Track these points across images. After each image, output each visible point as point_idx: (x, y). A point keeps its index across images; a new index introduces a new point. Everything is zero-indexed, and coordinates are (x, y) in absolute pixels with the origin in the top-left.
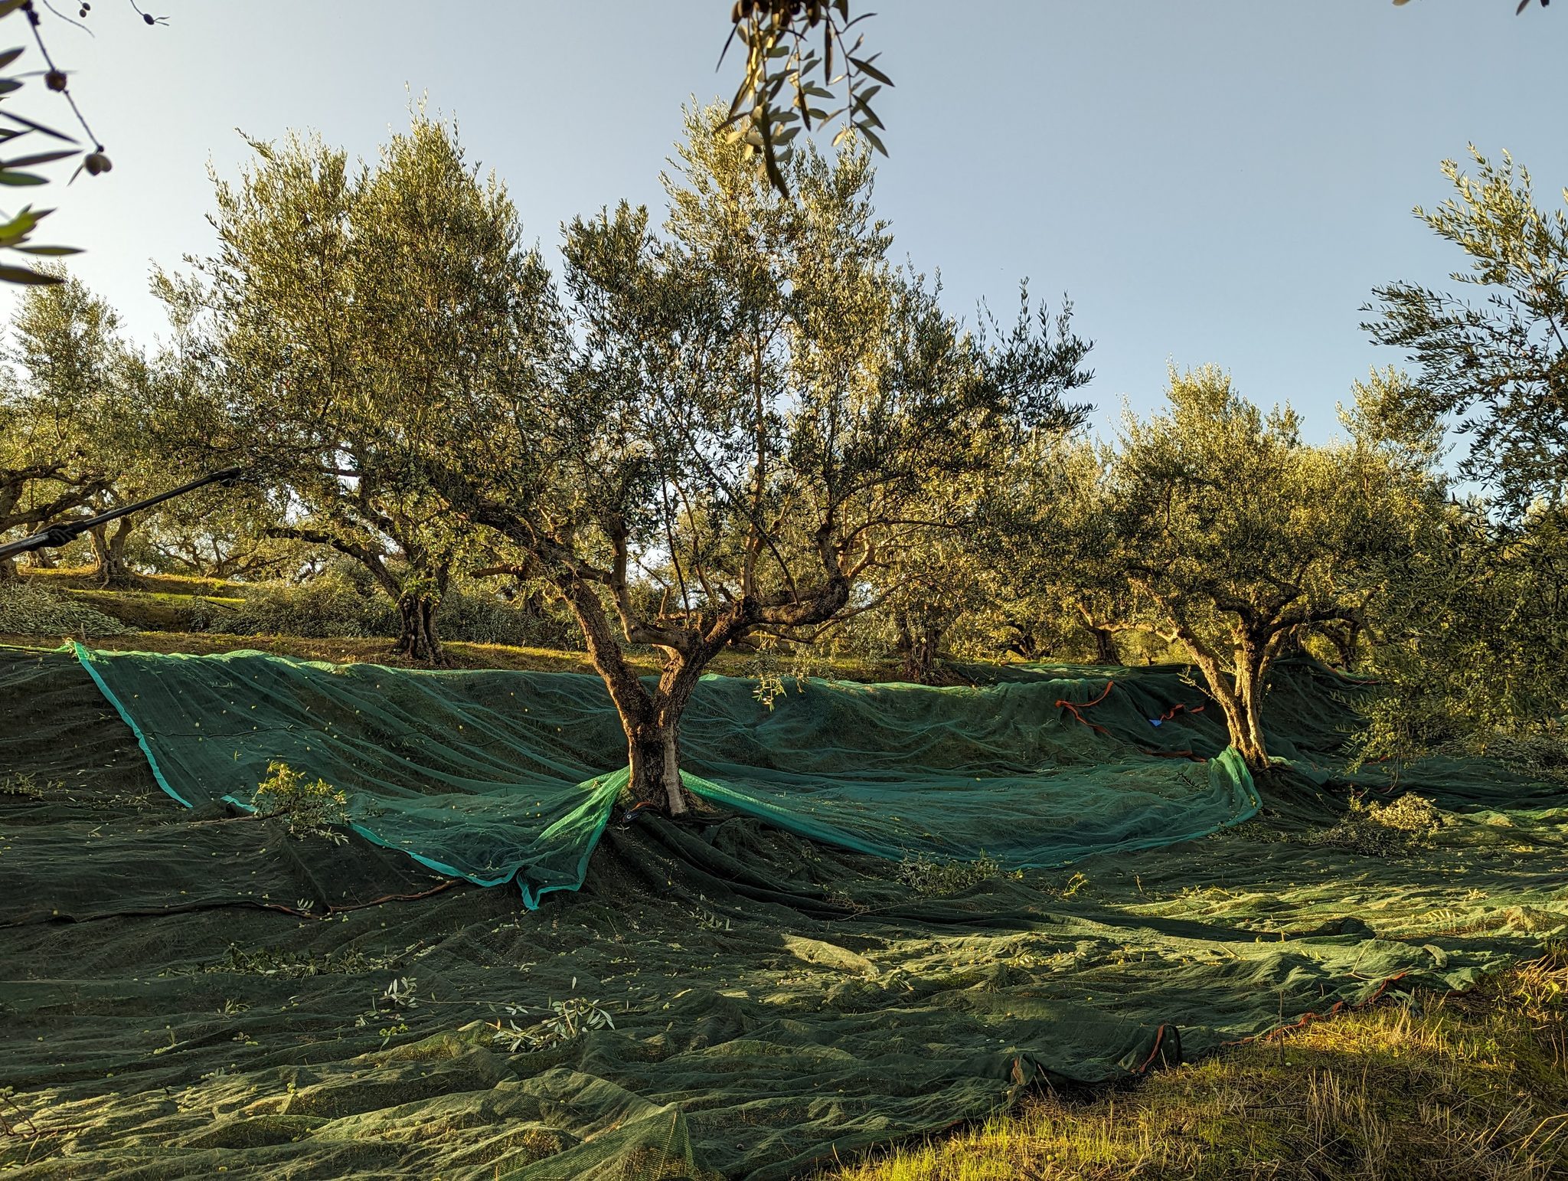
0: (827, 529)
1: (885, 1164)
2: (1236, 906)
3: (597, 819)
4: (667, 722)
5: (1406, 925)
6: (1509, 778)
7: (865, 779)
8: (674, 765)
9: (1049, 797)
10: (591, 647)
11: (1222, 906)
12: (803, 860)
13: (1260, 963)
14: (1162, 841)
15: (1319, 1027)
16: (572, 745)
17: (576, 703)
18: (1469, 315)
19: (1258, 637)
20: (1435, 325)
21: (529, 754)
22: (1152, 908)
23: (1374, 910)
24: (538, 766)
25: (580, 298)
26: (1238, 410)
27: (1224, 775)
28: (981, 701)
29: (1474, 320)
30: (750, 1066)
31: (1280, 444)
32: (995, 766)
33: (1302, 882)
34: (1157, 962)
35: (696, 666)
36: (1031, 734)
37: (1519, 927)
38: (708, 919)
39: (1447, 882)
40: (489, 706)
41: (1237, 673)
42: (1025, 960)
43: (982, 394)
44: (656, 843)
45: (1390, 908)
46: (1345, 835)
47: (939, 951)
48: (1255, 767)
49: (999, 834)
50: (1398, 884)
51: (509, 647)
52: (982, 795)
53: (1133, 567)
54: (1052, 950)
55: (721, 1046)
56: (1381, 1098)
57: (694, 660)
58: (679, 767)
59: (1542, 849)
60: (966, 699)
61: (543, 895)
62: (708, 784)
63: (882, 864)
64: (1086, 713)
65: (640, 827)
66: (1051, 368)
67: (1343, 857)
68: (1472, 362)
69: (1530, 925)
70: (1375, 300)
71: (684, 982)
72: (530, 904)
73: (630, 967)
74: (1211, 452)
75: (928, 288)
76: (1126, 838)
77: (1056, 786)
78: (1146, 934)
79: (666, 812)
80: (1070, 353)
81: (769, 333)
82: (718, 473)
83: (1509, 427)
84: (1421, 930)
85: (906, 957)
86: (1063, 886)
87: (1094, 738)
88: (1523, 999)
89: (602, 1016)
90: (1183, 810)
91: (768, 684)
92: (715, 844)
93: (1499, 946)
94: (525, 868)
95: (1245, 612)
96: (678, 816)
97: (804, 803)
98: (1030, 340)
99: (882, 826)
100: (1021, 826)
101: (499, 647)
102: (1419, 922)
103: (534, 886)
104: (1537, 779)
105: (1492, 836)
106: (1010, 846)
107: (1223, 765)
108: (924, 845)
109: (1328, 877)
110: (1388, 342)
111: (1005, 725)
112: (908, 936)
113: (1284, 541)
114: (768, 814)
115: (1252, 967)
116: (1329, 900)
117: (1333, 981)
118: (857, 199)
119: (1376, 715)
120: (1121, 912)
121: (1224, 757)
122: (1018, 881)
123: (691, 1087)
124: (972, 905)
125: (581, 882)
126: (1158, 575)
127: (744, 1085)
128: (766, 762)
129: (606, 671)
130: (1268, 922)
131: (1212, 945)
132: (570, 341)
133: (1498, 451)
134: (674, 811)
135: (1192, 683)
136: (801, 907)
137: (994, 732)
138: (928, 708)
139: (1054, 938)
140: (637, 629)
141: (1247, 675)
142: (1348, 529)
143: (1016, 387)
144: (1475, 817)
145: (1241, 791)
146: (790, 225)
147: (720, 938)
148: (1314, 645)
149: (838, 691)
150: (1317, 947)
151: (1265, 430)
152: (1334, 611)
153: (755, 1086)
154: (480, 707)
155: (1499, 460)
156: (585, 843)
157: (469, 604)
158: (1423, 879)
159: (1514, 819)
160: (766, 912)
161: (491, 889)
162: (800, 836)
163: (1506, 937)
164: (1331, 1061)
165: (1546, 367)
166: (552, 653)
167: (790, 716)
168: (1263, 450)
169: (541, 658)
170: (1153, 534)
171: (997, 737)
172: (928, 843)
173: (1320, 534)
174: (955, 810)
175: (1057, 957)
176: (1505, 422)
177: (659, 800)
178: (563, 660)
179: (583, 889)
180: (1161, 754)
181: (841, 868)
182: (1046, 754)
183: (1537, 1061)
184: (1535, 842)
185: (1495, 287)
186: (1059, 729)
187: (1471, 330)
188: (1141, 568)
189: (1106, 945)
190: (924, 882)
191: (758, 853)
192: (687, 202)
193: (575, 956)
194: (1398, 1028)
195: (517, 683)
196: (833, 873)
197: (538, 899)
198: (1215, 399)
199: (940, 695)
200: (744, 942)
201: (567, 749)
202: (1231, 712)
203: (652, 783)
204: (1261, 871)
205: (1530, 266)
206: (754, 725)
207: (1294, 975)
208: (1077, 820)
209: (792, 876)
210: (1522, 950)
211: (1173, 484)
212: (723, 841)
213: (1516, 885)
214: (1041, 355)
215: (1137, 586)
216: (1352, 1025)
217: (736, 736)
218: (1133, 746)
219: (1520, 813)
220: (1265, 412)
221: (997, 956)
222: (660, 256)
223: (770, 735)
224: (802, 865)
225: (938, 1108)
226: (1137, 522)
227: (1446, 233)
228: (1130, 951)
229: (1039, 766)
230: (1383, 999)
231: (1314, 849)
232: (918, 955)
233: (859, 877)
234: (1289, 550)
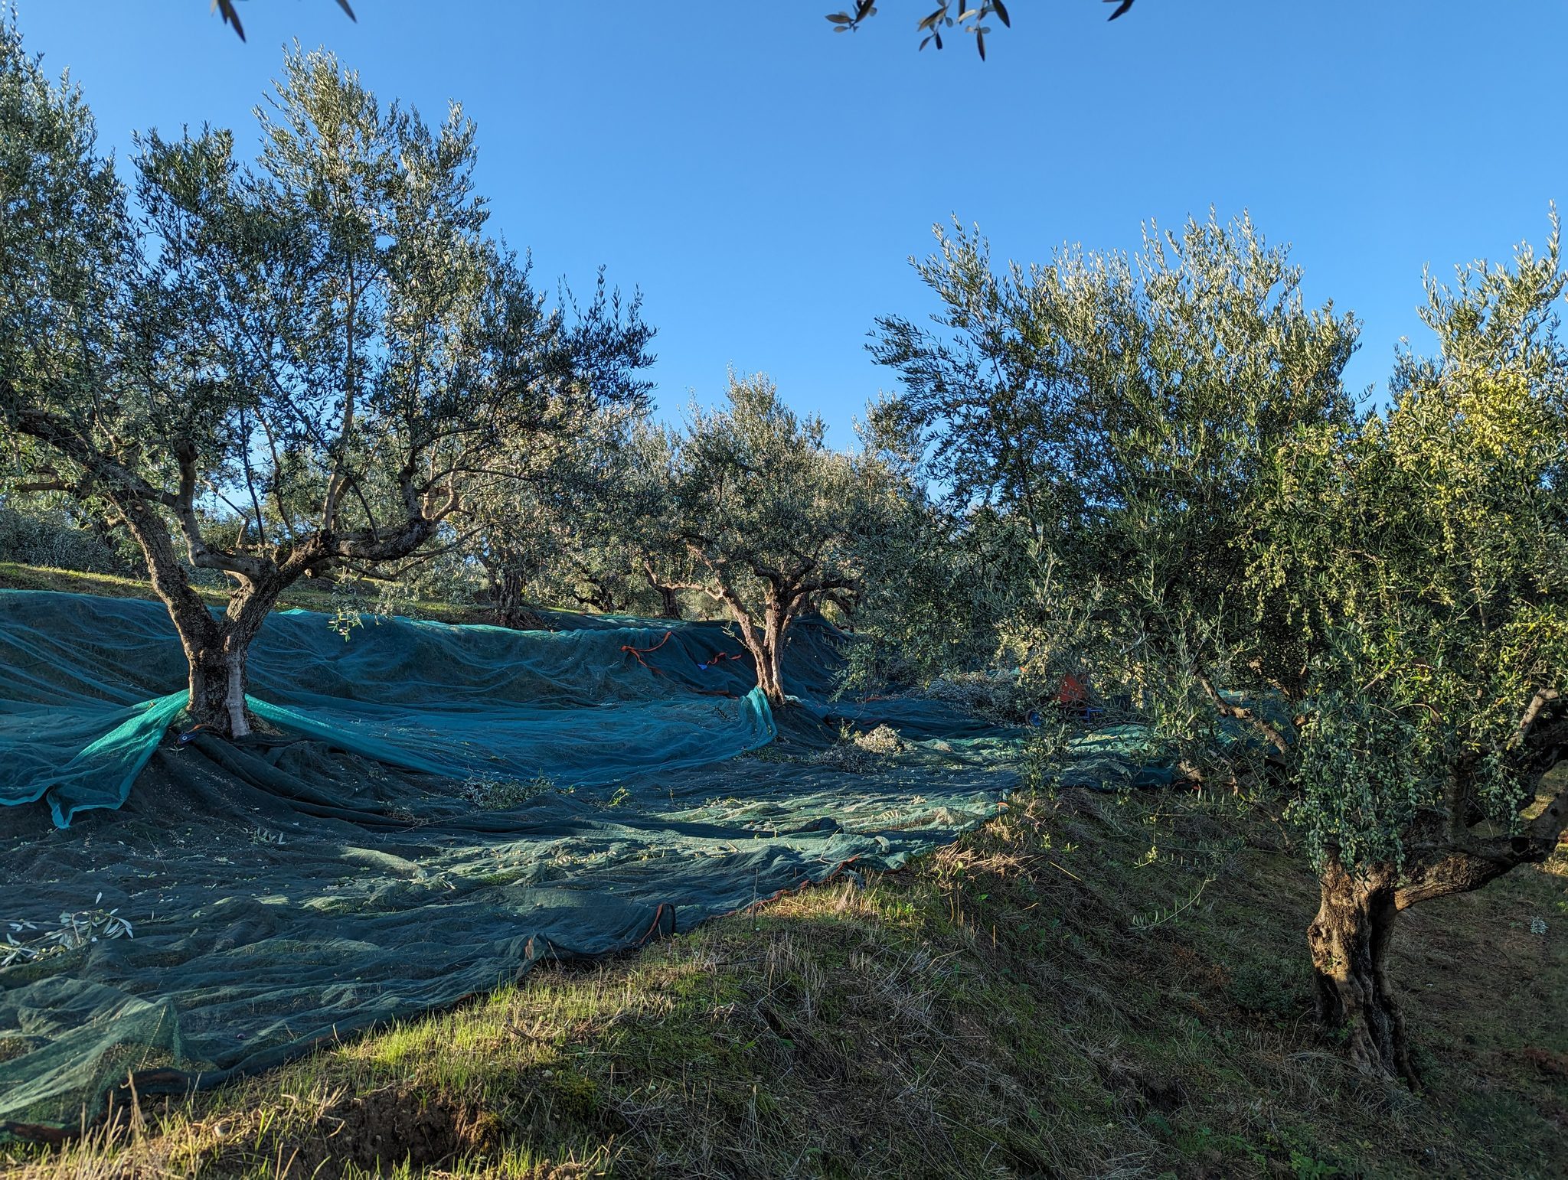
0: (410, 471)
1: (385, 1038)
2: (747, 811)
3: (147, 740)
4: (233, 647)
5: (867, 823)
6: (952, 715)
7: (444, 710)
8: (239, 689)
9: (609, 726)
10: (152, 569)
11: (732, 812)
12: (369, 779)
13: (753, 855)
14: (697, 762)
15: (788, 900)
16: (133, 671)
17: (141, 630)
18: (940, 350)
19: (783, 599)
20: (916, 354)
21: (81, 677)
22: (679, 816)
23: (846, 814)
24: (92, 691)
25: (153, 211)
26: (780, 413)
27: (750, 708)
28: (557, 643)
29: (944, 354)
30: (272, 963)
31: (809, 446)
32: (564, 700)
33: (798, 793)
34: (674, 856)
35: (268, 594)
36: (598, 673)
37: (944, 823)
38: (262, 833)
39: (901, 792)
40: (37, 628)
41: (766, 628)
42: (563, 860)
43: (559, 364)
44: (213, 763)
45: (857, 812)
46: (834, 758)
47: (488, 855)
48: (774, 702)
49: (559, 757)
50: (866, 793)
51: (71, 572)
52: (548, 724)
53: (690, 535)
54: (587, 851)
55: (246, 947)
56: (824, 951)
57: (266, 588)
58: (245, 691)
59: (968, 767)
60: (544, 641)
61: (75, 814)
62: (277, 709)
63: (448, 783)
64: (646, 657)
65: (196, 747)
66: (620, 348)
67: (830, 774)
68: (940, 387)
69: (951, 820)
70: (877, 328)
71: (223, 892)
72: (61, 823)
73: (167, 881)
74: (757, 445)
75: (519, 265)
76: (667, 760)
77: (614, 717)
78: (669, 834)
79: (228, 734)
80: (637, 336)
81: (364, 283)
82: (297, 406)
83: (961, 440)
84: (876, 826)
85: (456, 861)
86: (609, 799)
87: (651, 678)
88: (937, 874)
89: (122, 925)
90: (715, 737)
91: (345, 616)
92: (277, 765)
93: (926, 836)
94: (57, 786)
95: (774, 578)
96: (240, 738)
97: (378, 730)
98: (604, 320)
99: (452, 750)
100: (580, 751)
101: (59, 571)
102: (875, 820)
103: (66, 804)
104: (970, 717)
105: (936, 758)
106: (568, 767)
107: (750, 701)
108: (491, 766)
109: (818, 789)
110: (884, 362)
111: (577, 665)
112: (460, 844)
113: (806, 522)
114: (341, 739)
115: (748, 856)
116: (815, 806)
117: (806, 865)
118: (459, 171)
119: (854, 657)
120: (657, 819)
121: (752, 695)
122: (570, 796)
123: (201, 986)
124: (526, 816)
125: (123, 800)
126: (709, 543)
127: (260, 981)
128: (346, 692)
129: (168, 595)
130: (768, 824)
131: (721, 842)
132: (140, 255)
133: (954, 459)
134: (236, 734)
135: (732, 634)
136: (361, 822)
137: (567, 671)
138: (509, 648)
139: (592, 841)
140: (203, 553)
141: (774, 629)
142: (853, 517)
143: (590, 359)
144: (927, 744)
145: (762, 722)
146: (389, 182)
147: (271, 851)
148: (829, 610)
149: (424, 630)
150: (799, 841)
151: (800, 432)
152: (839, 581)
153: (272, 981)
154: (26, 628)
155: (952, 465)
156: (132, 764)
157: (28, 526)
158: (884, 789)
159: (953, 746)
160: (325, 827)
161: (13, 809)
162: (369, 758)
163: (935, 830)
164: (792, 925)
165: (988, 396)
166: (121, 581)
167: (374, 651)
168: (797, 448)
169: (108, 584)
170: (707, 508)
171: (568, 676)
172: (494, 765)
173: (833, 519)
174: (523, 736)
175: (592, 857)
176: (959, 436)
177: (221, 723)
178: (133, 588)
179: (125, 807)
180: (706, 693)
181: (407, 787)
182: (610, 690)
183: (940, 919)
184: (964, 762)
185: (960, 331)
186: (623, 669)
187: (941, 361)
188: (697, 537)
189: (636, 845)
190: (486, 798)
191: (325, 773)
192: (282, 140)
193: (106, 872)
194: (844, 898)
195: (73, 606)
196: (398, 791)
197: (70, 817)
198: (764, 402)
199: (521, 637)
200: (298, 854)
201: (127, 674)
202: (760, 659)
203: (213, 705)
204: (769, 785)
205: (984, 317)
206: (336, 658)
207: (777, 861)
208: (628, 745)
209: (356, 794)
210: (942, 838)
211: (726, 468)
212: (288, 762)
213: (946, 792)
214: (612, 334)
215: (694, 552)
216: (812, 896)
217: (317, 667)
218: (683, 685)
219: (957, 741)
220: (800, 417)
221: (540, 857)
222: (251, 189)
223: (351, 668)
224: (367, 784)
225: (451, 986)
226: (695, 497)
227: (929, 281)
228: (653, 849)
229: (603, 700)
230: (838, 878)
231: (811, 768)
232: (468, 859)
233: (425, 795)
234: (809, 530)
